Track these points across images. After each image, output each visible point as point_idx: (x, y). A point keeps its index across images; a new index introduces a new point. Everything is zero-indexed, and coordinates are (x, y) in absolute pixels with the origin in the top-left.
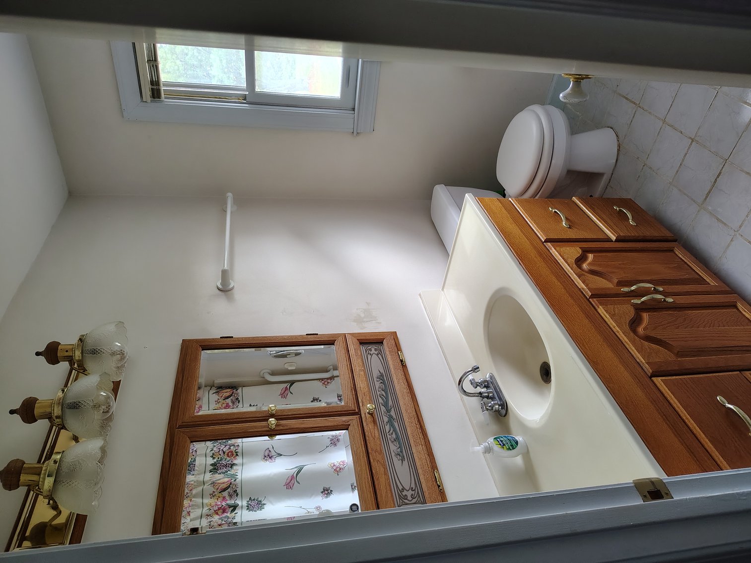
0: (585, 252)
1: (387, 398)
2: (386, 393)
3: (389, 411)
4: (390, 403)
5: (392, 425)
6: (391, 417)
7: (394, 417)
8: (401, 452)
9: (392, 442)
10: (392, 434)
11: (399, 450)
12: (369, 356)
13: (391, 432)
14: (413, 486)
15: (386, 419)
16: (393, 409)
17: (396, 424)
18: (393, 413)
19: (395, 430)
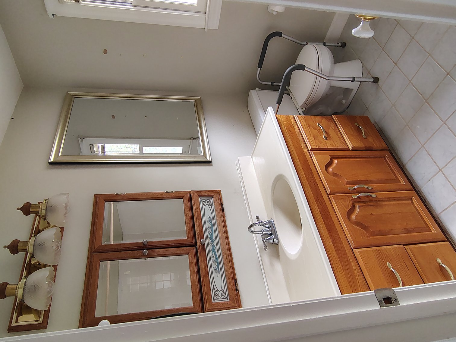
0: (333, 158)
1: (212, 234)
2: (212, 230)
3: (213, 242)
4: (214, 237)
5: (214, 251)
6: (213, 246)
7: (216, 246)
8: (218, 268)
9: (213, 262)
10: (214, 257)
11: (217, 267)
12: (204, 206)
13: (213, 256)
14: (223, 289)
15: (211, 248)
16: (215, 241)
17: (216, 251)
18: (215, 244)
19: (215, 254)
